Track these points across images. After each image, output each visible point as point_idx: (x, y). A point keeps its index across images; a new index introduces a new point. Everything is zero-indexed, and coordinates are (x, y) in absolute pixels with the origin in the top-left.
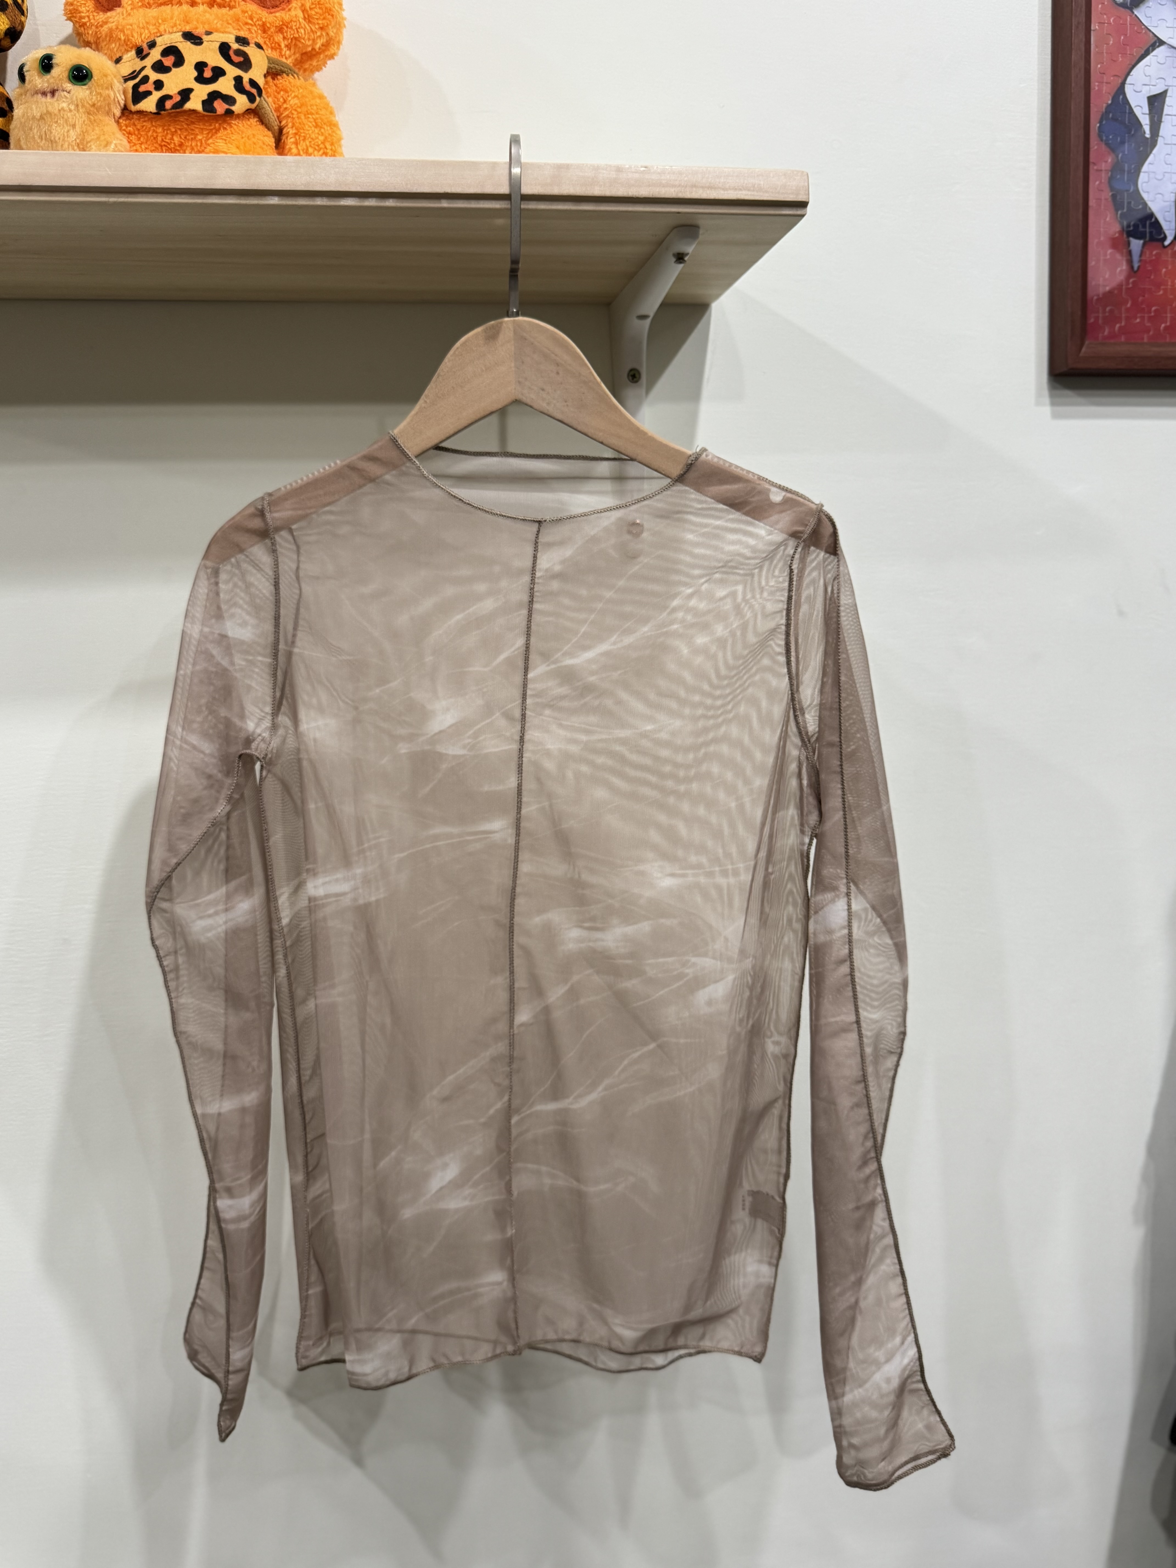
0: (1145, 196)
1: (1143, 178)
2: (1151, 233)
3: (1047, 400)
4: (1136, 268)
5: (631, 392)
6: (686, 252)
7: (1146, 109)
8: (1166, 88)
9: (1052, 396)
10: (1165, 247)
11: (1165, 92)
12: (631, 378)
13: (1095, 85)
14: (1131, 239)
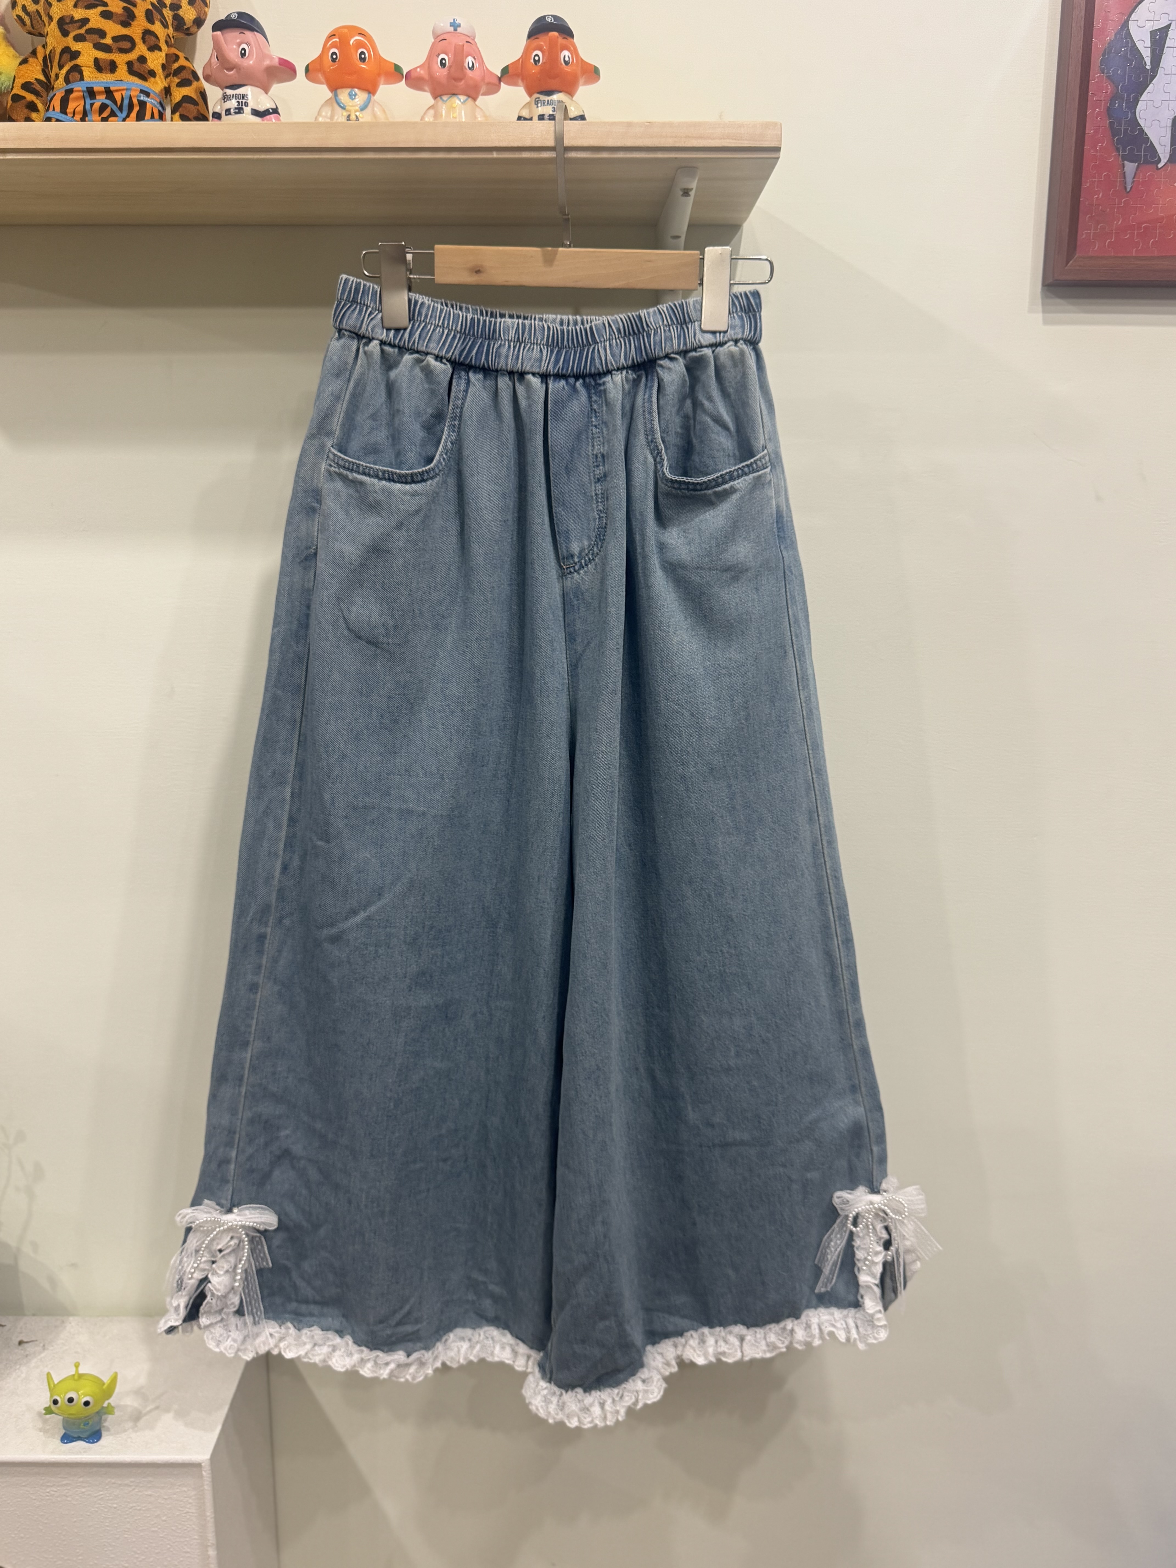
0: (1141, 122)
1: (1141, 106)
2: (1145, 156)
3: (1040, 308)
4: (1128, 190)
6: (690, 187)
7: (1148, 43)
8: (1170, 22)
9: (1043, 304)
10: (1158, 169)
11: (1169, 26)
13: (1098, 24)
14: (1126, 162)
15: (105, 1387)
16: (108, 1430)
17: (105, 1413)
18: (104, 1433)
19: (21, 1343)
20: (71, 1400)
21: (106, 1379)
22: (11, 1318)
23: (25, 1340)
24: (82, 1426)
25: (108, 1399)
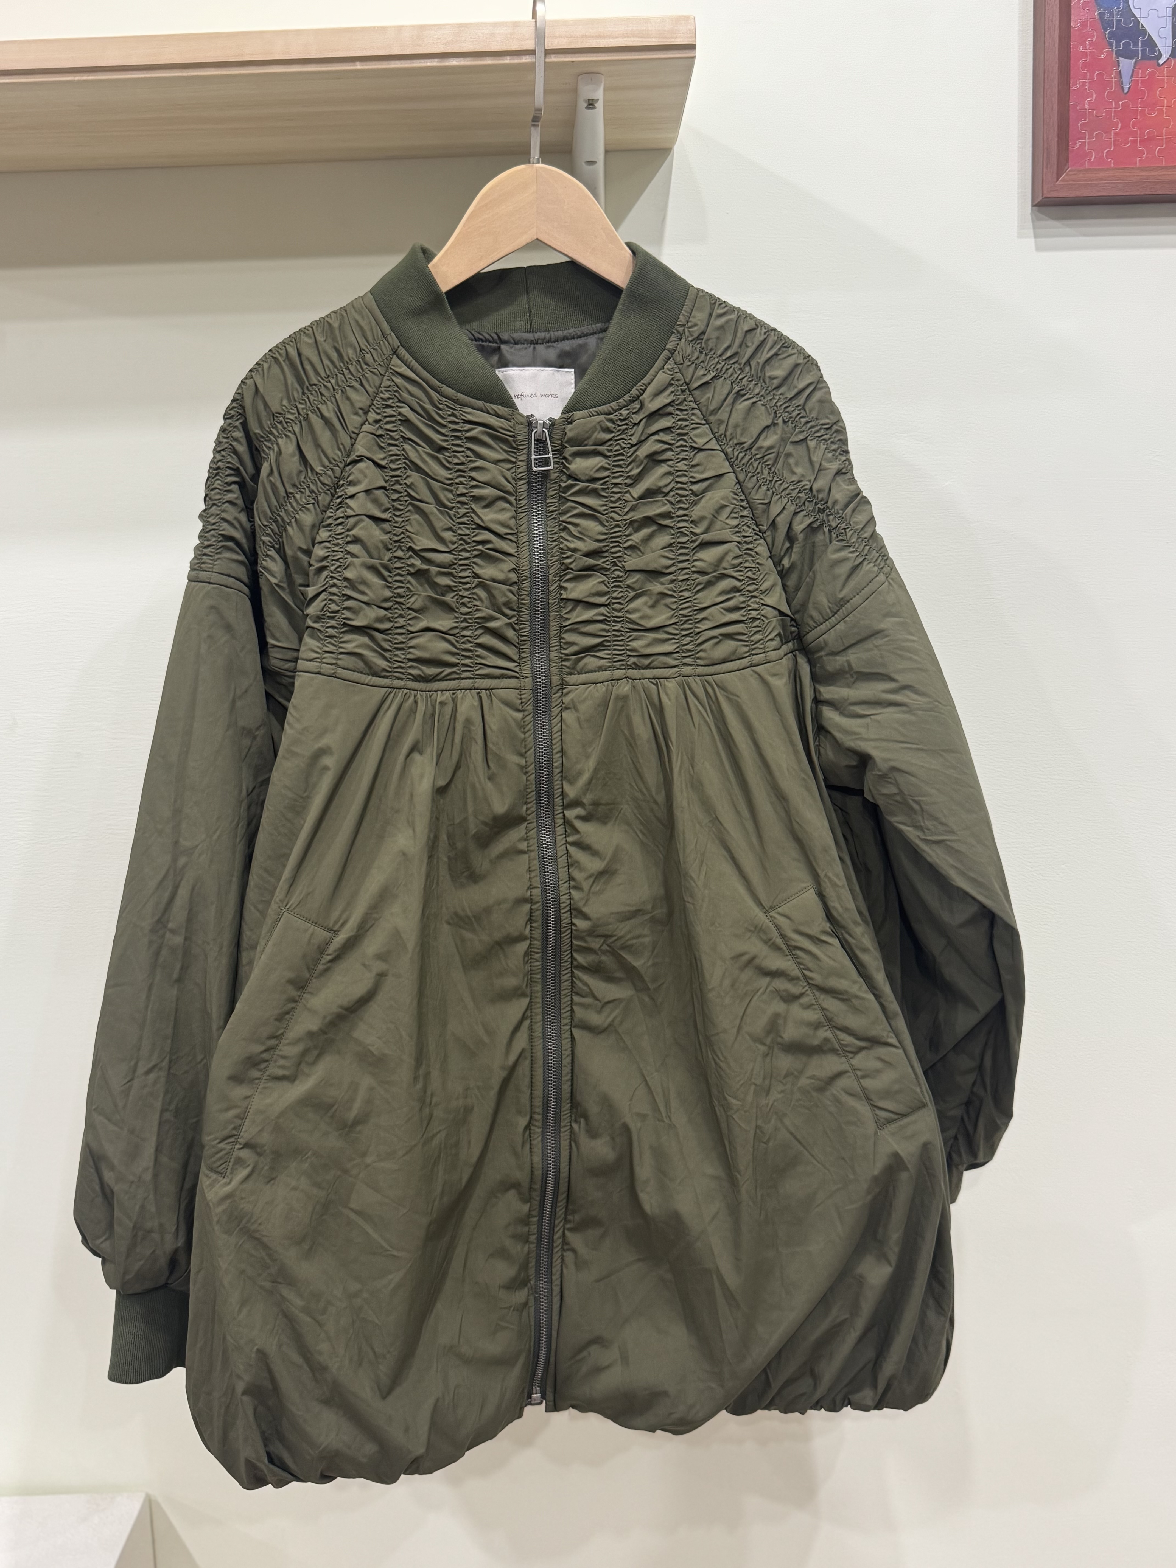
0: (1136, 13)
2: (1143, 51)
3: (1031, 231)
4: (1126, 91)
6: (596, 98)
9: (1034, 228)
10: (1158, 65)
14: (1121, 59)
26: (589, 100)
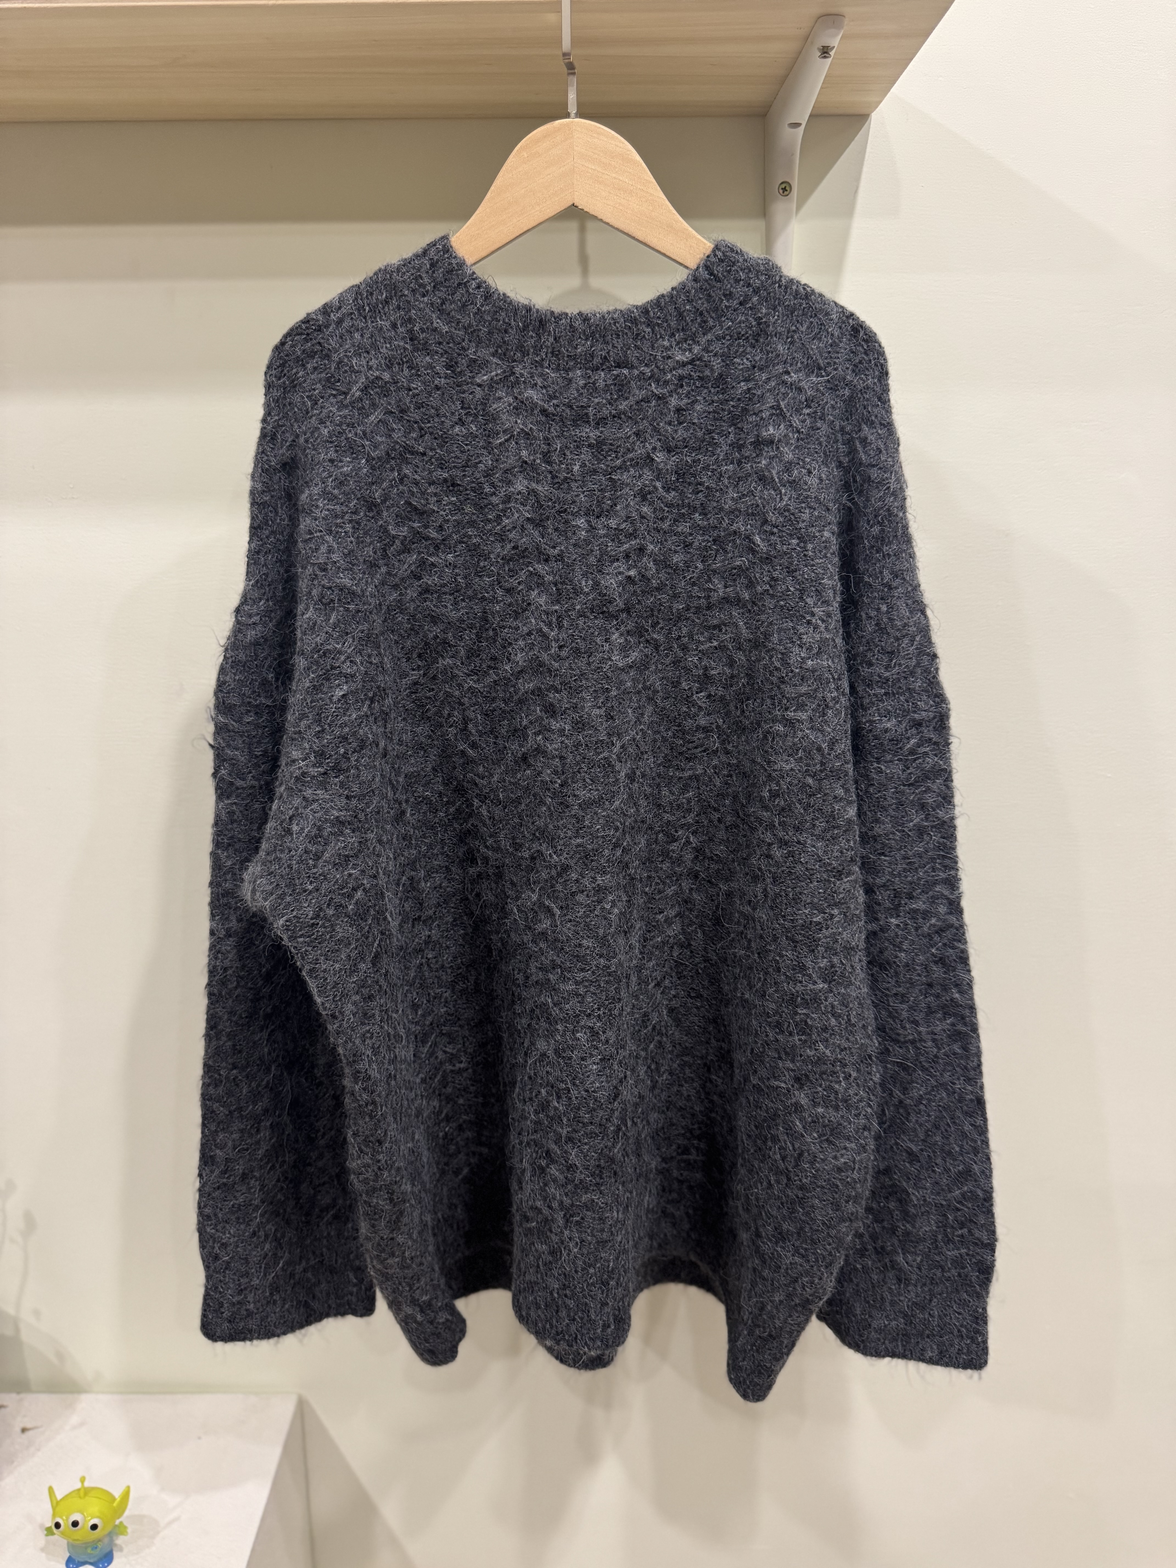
5: (779, 207)
6: (832, 45)
12: (781, 191)
15: (115, 1504)
16: (121, 1550)
17: (117, 1534)
18: (116, 1554)
19: (24, 1430)
20: (75, 1524)
21: (117, 1494)
22: (14, 1396)
23: (28, 1426)
24: (89, 1551)
25: (119, 1518)
26: (824, 47)
